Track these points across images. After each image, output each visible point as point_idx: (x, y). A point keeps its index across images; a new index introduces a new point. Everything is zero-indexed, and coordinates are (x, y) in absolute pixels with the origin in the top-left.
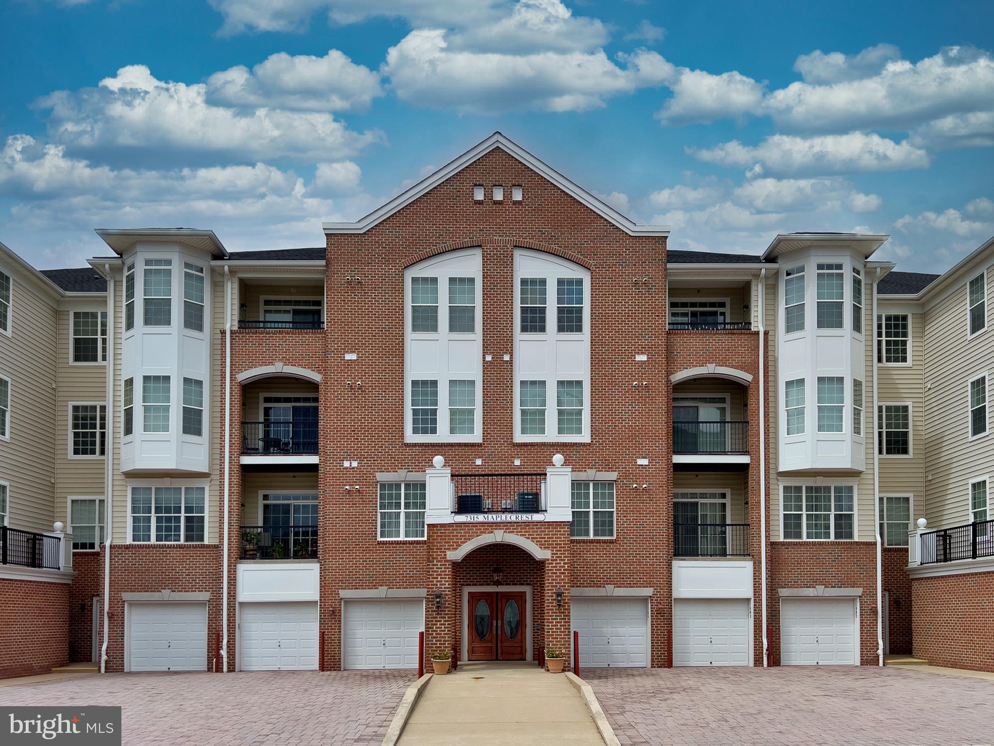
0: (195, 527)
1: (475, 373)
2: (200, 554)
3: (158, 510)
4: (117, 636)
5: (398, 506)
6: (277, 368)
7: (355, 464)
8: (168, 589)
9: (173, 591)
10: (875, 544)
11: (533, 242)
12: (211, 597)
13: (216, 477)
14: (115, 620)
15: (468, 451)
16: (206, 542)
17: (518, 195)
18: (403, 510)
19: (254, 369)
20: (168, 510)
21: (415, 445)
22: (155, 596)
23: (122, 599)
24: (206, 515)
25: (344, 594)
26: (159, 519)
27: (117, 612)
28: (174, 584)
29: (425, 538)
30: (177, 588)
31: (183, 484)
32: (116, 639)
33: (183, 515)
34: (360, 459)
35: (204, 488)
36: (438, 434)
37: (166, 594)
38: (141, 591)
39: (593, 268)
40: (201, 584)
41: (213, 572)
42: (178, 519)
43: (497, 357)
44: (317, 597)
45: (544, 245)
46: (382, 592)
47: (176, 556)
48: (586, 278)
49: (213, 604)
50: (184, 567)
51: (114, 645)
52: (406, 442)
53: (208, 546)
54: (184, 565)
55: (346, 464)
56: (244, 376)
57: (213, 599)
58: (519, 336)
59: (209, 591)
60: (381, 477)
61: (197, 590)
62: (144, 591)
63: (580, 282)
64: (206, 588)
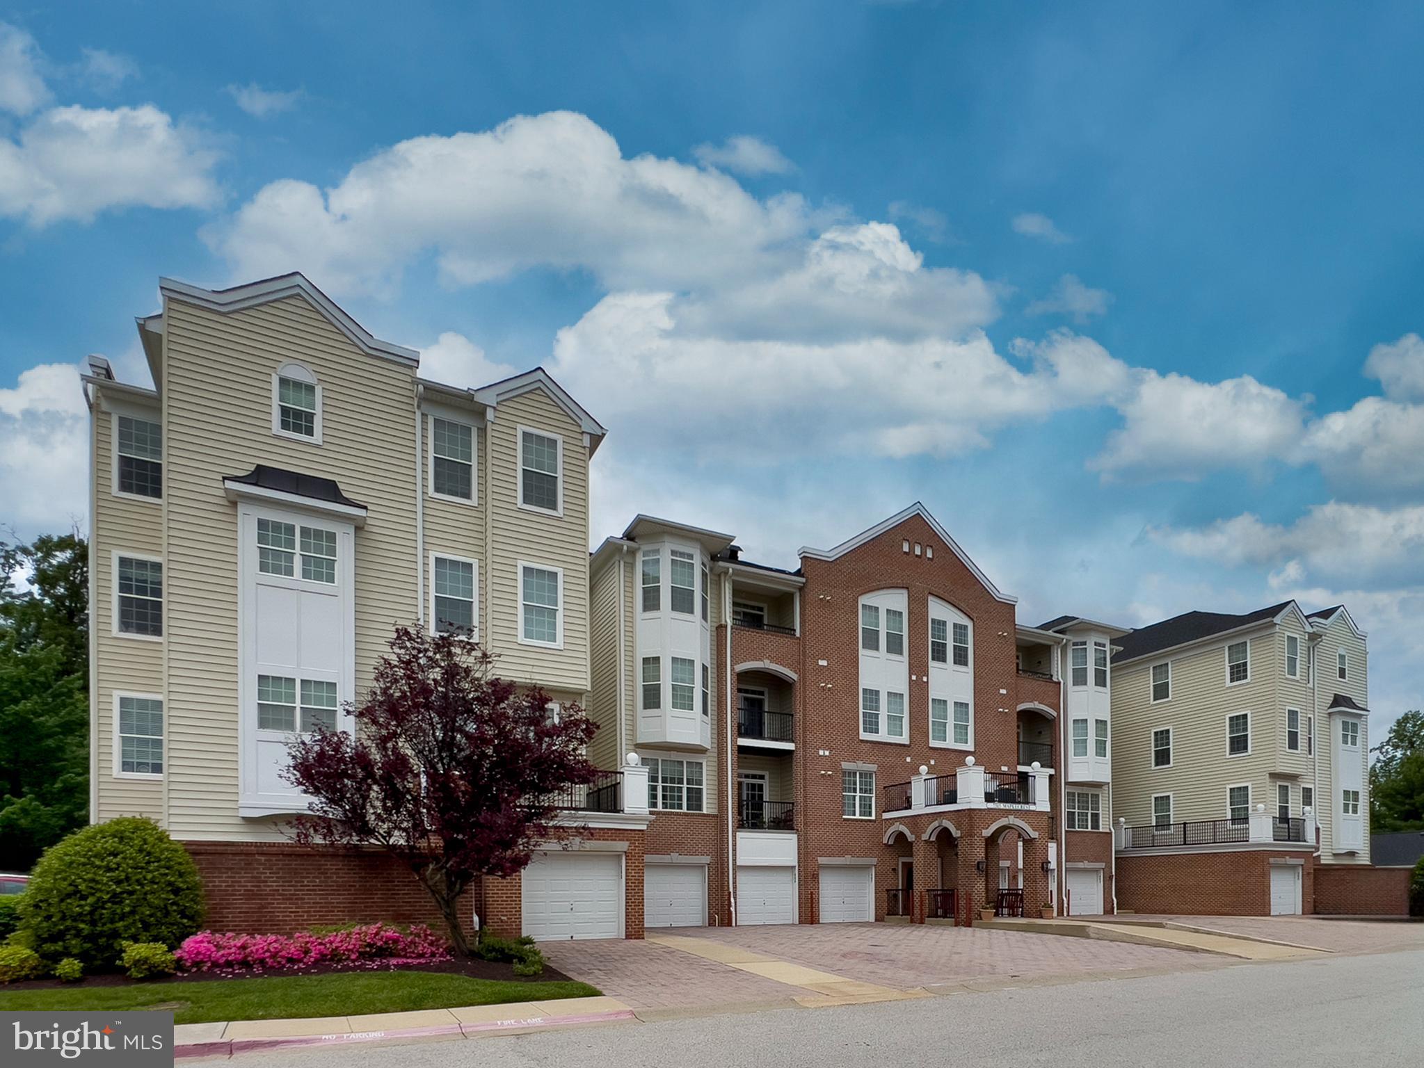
0: (695, 798)
1: (903, 688)
2: (699, 821)
3: (664, 780)
5: (855, 791)
6: (766, 665)
7: (827, 753)
8: (676, 852)
9: (680, 855)
10: (1111, 833)
11: (941, 593)
12: (711, 861)
13: (713, 754)
15: (899, 749)
16: (705, 812)
17: (929, 555)
18: (858, 794)
19: (748, 663)
20: (673, 780)
21: (867, 742)
22: (666, 859)
24: (704, 787)
25: (822, 860)
26: (664, 789)
28: (681, 848)
29: (873, 817)
30: (683, 852)
31: (685, 758)
33: (685, 786)
34: (830, 749)
35: (701, 764)
36: (880, 734)
37: (675, 857)
38: (653, 854)
39: (975, 620)
40: (702, 849)
41: (712, 839)
42: (680, 790)
43: (919, 678)
44: (795, 863)
45: (946, 596)
46: (847, 860)
47: (681, 823)
48: (970, 625)
49: (713, 867)
50: (689, 833)
52: (861, 738)
53: (707, 815)
54: (689, 831)
55: (821, 753)
56: (741, 667)
57: (713, 862)
58: (931, 663)
59: (710, 855)
60: (846, 765)
61: (700, 854)
62: (656, 854)
63: (966, 627)
64: (707, 852)
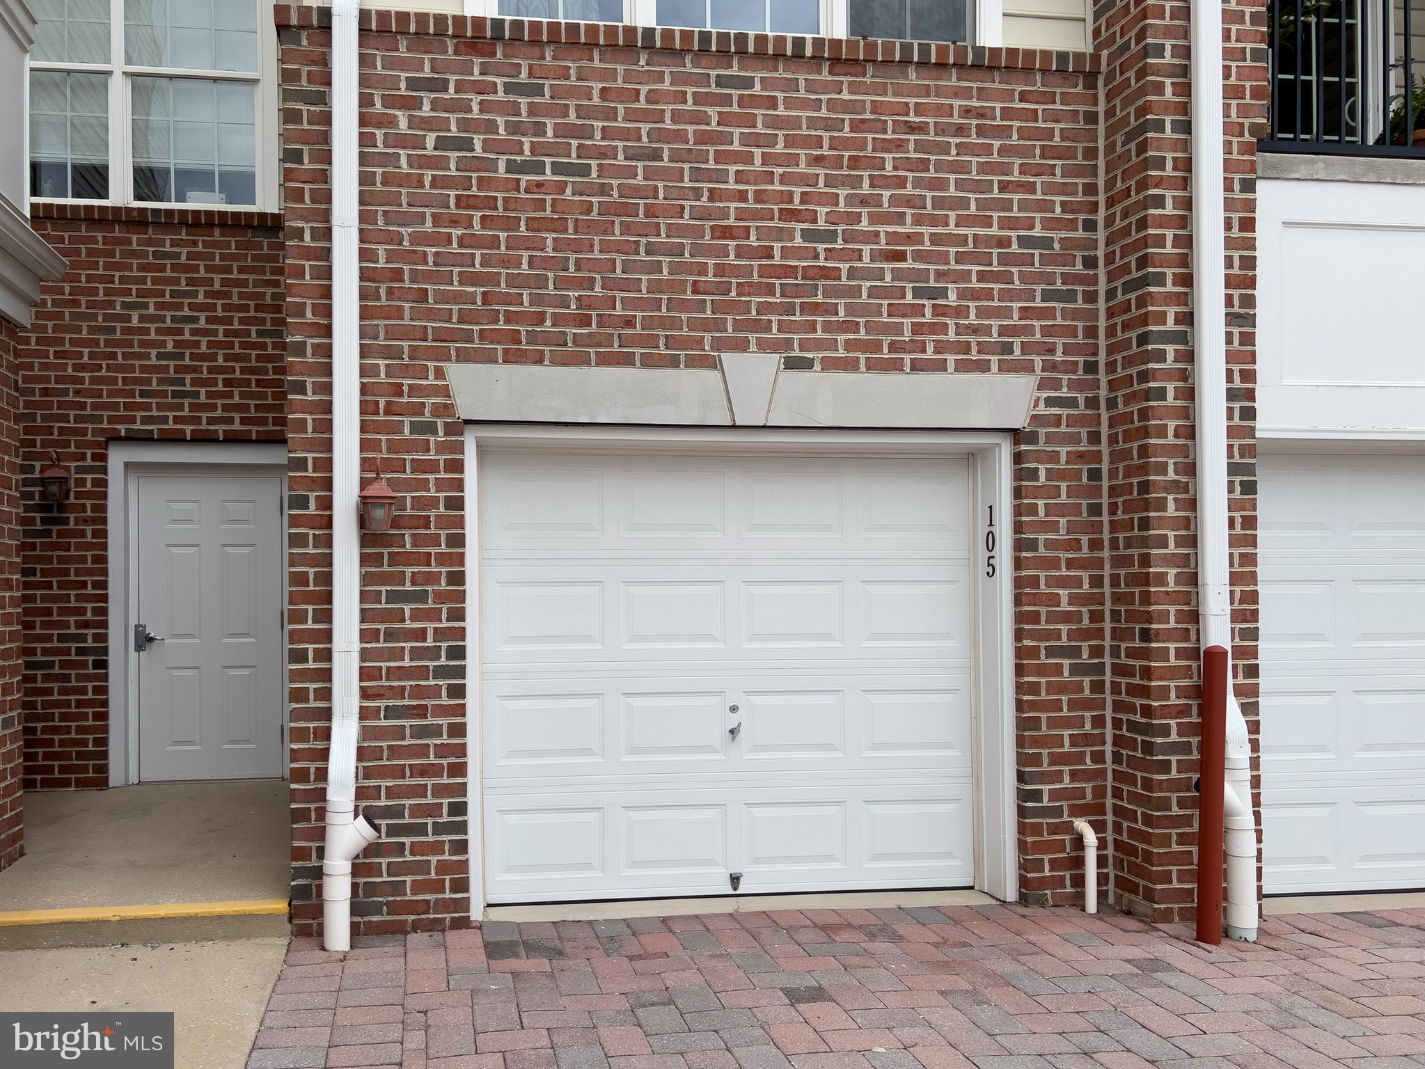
2: (967, 112)
4: (422, 672)
8: (764, 346)
9: (792, 364)
12: (1042, 410)
14: (409, 559)
22: (679, 396)
23: (448, 409)
27: (419, 503)
28: (802, 317)
30: (819, 345)
32: (418, 692)
37: (750, 385)
38: (583, 360)
40: (972, 319)
41: (1047, 242)
47: (812, 123)
49: (1054, 457)
50: (864, 202)
51: (399, 732)
54: (866, 189)
57: (1057, 420)
59: (1028, 368)
61: (951, 359)
62: (604, 360)
64: (1008, 348)
